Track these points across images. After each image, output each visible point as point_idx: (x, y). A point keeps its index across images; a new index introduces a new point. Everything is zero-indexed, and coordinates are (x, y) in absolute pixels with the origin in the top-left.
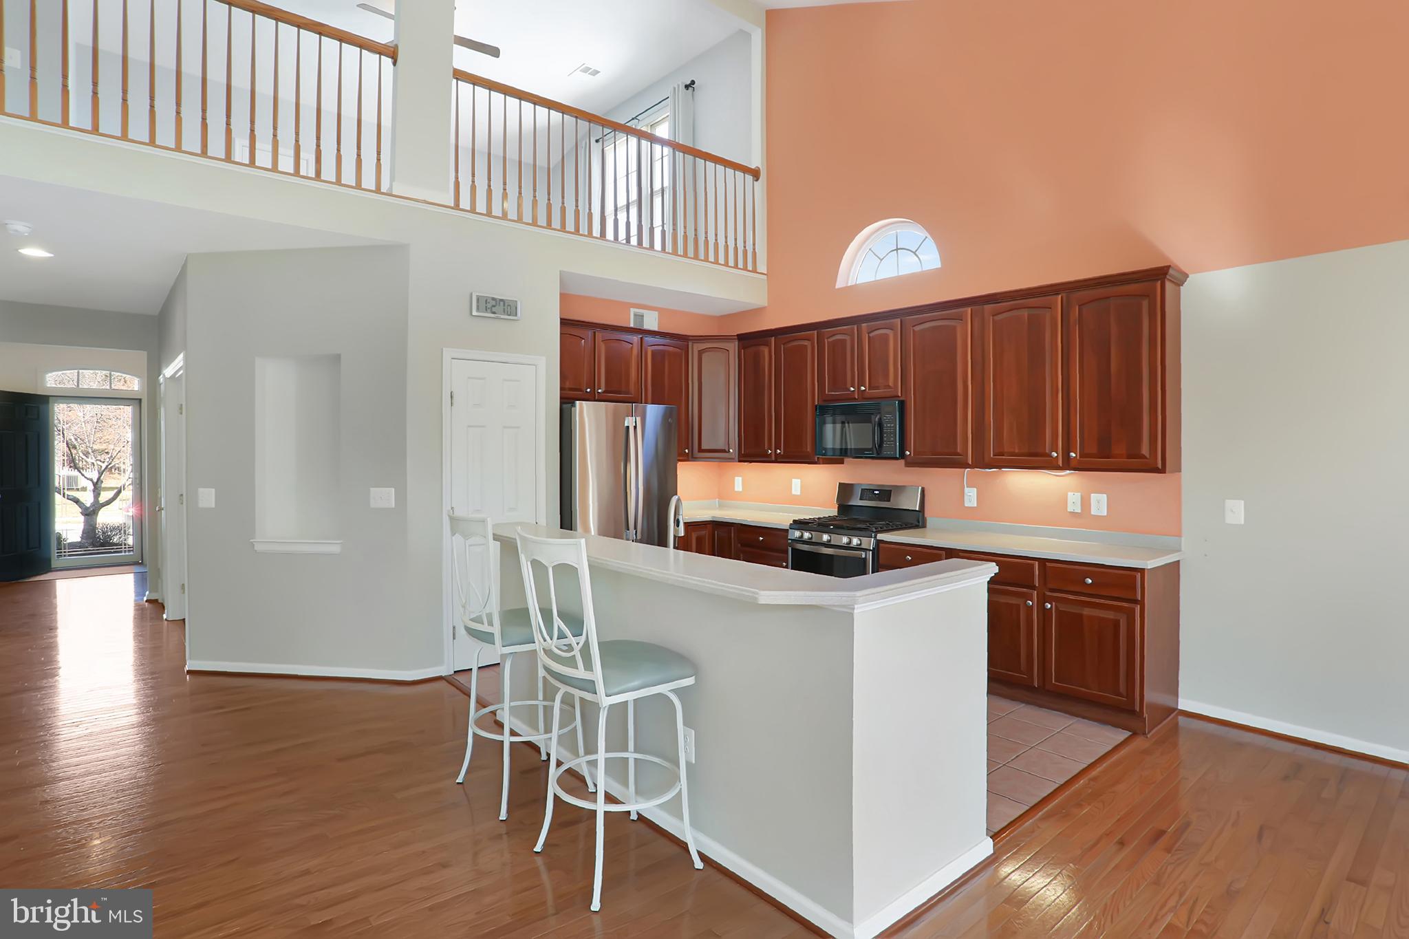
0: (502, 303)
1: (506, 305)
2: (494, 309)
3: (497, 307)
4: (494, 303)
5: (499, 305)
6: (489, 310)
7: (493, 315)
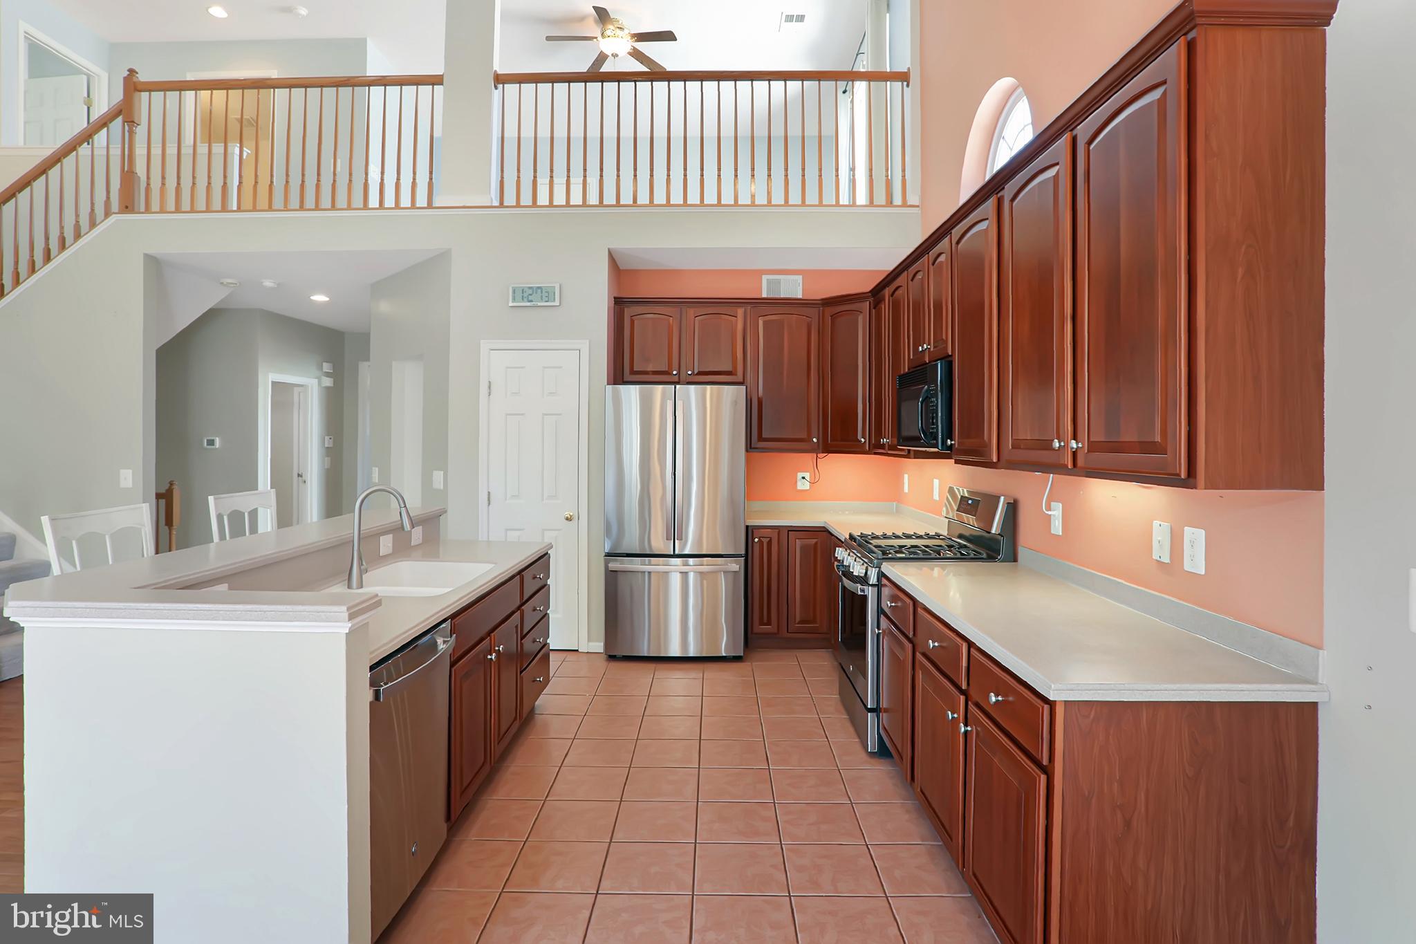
0: (539, 290)
1: (544, 292)
2: (530, 298)
3: (534, 294)
4: (530, 292)
5: (536, 293)
6: (525, 300)
7: (529, 304)
